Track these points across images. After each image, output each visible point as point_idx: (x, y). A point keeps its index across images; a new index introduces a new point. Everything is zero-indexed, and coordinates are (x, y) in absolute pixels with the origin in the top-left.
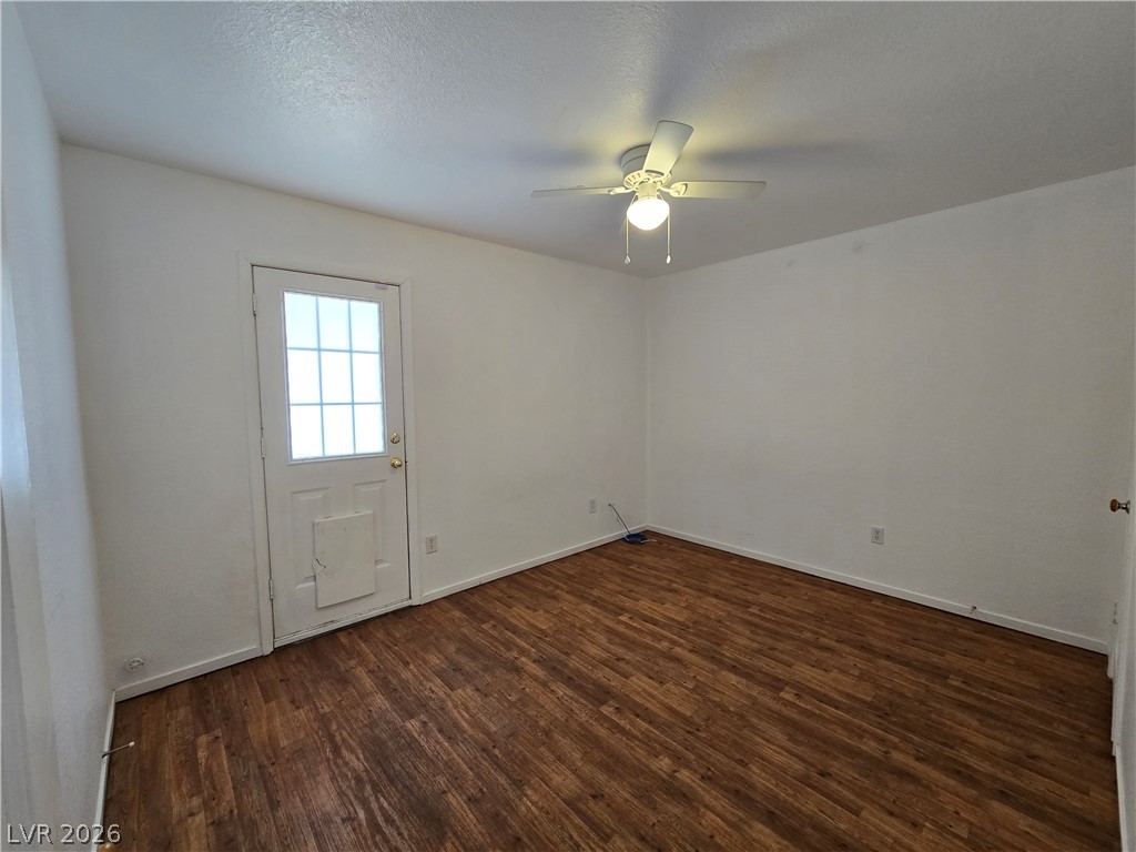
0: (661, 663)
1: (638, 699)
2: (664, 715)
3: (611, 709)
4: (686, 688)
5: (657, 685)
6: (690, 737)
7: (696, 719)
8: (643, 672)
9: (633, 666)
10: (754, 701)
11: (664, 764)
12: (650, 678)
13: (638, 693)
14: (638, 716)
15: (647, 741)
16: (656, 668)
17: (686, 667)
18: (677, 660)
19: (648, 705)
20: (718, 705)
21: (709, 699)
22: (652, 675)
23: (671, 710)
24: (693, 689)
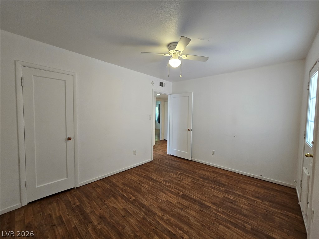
0: (167, 208)
1: (174, 196)
2: (167, 192)
3: (180, 193)
4: (161, 199)
5: (169, 200)
6: (162, 188)
7: (160, 192)
8: (174, 204)
9: (177, 207)
10: (144, 197)
11: (168, 184)
12: (171, 202)
13: (174, 198)
14: (174, 192)
15: (171, 188)
16: (169, 206)
17: (159, 207)
18: (163, 210)
19: (171, 194)
20: (154, 195)
21: (155, 196)
22: (171, 204)
23: (166, 194)
24: (159, 199)
